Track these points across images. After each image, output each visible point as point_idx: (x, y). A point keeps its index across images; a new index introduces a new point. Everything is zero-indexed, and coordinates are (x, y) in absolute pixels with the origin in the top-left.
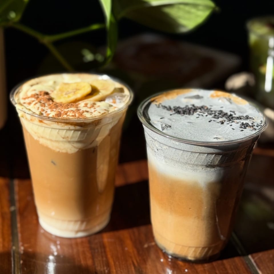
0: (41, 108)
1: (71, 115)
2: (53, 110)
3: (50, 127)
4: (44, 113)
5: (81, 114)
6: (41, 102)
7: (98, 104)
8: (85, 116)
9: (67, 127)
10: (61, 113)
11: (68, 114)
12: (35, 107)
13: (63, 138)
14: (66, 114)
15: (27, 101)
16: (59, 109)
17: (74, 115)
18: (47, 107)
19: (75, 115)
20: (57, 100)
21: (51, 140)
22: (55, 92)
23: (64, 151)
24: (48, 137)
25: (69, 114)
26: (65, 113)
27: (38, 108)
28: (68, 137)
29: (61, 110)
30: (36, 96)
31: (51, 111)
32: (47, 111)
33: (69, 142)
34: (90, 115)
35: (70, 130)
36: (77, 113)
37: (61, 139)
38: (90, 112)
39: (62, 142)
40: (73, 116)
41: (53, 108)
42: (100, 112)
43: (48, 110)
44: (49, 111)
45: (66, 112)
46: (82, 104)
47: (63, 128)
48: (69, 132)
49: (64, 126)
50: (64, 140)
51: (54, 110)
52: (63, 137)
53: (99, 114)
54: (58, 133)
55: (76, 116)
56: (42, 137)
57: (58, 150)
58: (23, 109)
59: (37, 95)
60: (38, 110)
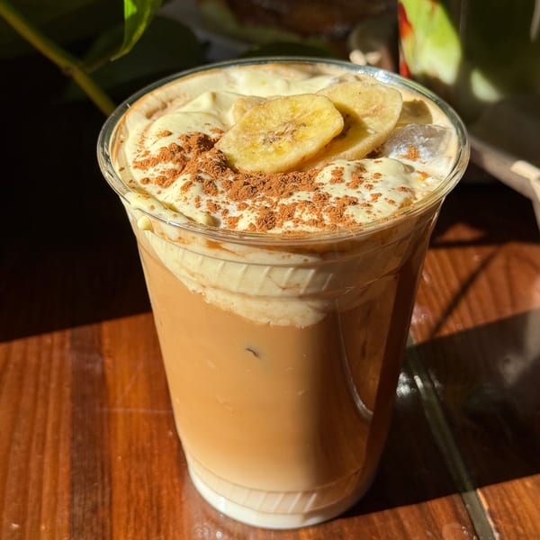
0: (205, 198)
1: (306, 218)
2: (247, 206)
3: (242, 260)
4: (218, 215)
5: (339, 215)
6: (199, 179)
7: (372, 166)
8: (352, 219)
9: (297, 259)
10: (272, 213)
11: (297, 215)
12: (186, 199)
13: (284, 289)
14: (290, 216)
15: (152, 172)
16: (263, 198)
17: (315, 217)
18: (222, 192)
19: (322, 220)
20: (246, 166)
21: (244, 295)
22: (230, 135)
23: (283, 322)
24: (234, 287)
25: (301, 216)
26: (287, 212)
27: (198, 199)
28: (298, 285)
29: (270, 201)
30: (178, 155)
31: (240, 208)
32: (228, 207)
33: (301, 298)
34: (367, 215)
35: (305, 266)
36: (325, 211)
37: (279, 292)
38: (360, 202)
39: (280, 298)
40: (315, 223)
41: (244, 198)
42: (392, 202)
43: (228, 203)
44: (234, 210)
45: (288, 207)
46: (325, 175)
47: (286, 261)
48: (302, 272)
49: (289, 256)
50: (287, 293)
51: (249, 202)
52: (283, 285)
53: (394, 209)
54: (268, 276)
55: (326, 222)
56: (215, 287)
57: (264, 320)
58: (153, 208)
59: (180, 149)
60: (198, 206)
